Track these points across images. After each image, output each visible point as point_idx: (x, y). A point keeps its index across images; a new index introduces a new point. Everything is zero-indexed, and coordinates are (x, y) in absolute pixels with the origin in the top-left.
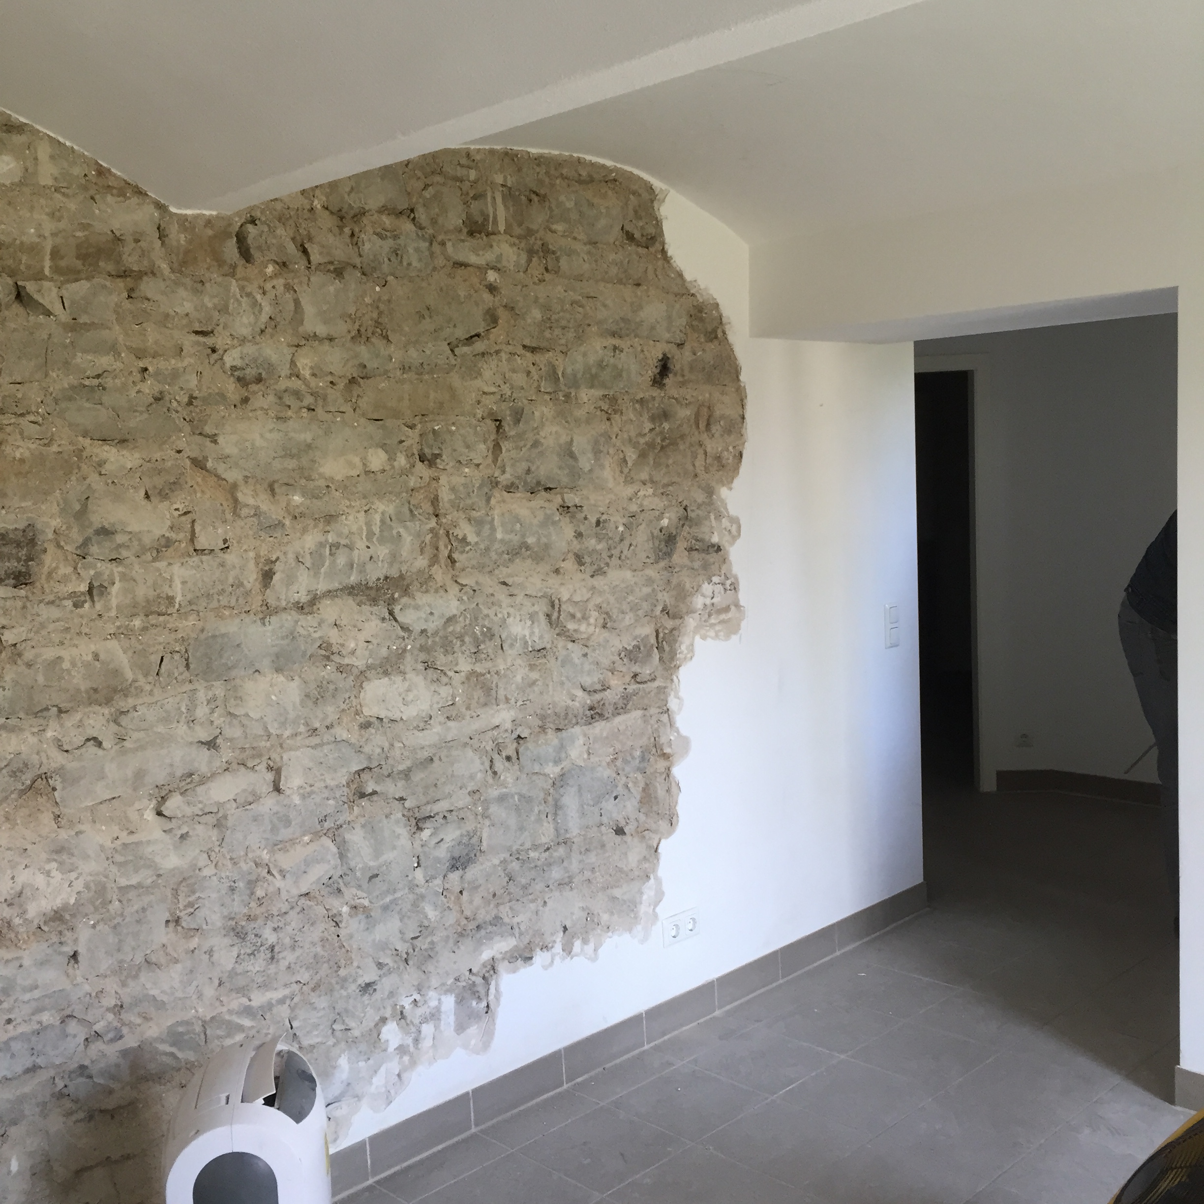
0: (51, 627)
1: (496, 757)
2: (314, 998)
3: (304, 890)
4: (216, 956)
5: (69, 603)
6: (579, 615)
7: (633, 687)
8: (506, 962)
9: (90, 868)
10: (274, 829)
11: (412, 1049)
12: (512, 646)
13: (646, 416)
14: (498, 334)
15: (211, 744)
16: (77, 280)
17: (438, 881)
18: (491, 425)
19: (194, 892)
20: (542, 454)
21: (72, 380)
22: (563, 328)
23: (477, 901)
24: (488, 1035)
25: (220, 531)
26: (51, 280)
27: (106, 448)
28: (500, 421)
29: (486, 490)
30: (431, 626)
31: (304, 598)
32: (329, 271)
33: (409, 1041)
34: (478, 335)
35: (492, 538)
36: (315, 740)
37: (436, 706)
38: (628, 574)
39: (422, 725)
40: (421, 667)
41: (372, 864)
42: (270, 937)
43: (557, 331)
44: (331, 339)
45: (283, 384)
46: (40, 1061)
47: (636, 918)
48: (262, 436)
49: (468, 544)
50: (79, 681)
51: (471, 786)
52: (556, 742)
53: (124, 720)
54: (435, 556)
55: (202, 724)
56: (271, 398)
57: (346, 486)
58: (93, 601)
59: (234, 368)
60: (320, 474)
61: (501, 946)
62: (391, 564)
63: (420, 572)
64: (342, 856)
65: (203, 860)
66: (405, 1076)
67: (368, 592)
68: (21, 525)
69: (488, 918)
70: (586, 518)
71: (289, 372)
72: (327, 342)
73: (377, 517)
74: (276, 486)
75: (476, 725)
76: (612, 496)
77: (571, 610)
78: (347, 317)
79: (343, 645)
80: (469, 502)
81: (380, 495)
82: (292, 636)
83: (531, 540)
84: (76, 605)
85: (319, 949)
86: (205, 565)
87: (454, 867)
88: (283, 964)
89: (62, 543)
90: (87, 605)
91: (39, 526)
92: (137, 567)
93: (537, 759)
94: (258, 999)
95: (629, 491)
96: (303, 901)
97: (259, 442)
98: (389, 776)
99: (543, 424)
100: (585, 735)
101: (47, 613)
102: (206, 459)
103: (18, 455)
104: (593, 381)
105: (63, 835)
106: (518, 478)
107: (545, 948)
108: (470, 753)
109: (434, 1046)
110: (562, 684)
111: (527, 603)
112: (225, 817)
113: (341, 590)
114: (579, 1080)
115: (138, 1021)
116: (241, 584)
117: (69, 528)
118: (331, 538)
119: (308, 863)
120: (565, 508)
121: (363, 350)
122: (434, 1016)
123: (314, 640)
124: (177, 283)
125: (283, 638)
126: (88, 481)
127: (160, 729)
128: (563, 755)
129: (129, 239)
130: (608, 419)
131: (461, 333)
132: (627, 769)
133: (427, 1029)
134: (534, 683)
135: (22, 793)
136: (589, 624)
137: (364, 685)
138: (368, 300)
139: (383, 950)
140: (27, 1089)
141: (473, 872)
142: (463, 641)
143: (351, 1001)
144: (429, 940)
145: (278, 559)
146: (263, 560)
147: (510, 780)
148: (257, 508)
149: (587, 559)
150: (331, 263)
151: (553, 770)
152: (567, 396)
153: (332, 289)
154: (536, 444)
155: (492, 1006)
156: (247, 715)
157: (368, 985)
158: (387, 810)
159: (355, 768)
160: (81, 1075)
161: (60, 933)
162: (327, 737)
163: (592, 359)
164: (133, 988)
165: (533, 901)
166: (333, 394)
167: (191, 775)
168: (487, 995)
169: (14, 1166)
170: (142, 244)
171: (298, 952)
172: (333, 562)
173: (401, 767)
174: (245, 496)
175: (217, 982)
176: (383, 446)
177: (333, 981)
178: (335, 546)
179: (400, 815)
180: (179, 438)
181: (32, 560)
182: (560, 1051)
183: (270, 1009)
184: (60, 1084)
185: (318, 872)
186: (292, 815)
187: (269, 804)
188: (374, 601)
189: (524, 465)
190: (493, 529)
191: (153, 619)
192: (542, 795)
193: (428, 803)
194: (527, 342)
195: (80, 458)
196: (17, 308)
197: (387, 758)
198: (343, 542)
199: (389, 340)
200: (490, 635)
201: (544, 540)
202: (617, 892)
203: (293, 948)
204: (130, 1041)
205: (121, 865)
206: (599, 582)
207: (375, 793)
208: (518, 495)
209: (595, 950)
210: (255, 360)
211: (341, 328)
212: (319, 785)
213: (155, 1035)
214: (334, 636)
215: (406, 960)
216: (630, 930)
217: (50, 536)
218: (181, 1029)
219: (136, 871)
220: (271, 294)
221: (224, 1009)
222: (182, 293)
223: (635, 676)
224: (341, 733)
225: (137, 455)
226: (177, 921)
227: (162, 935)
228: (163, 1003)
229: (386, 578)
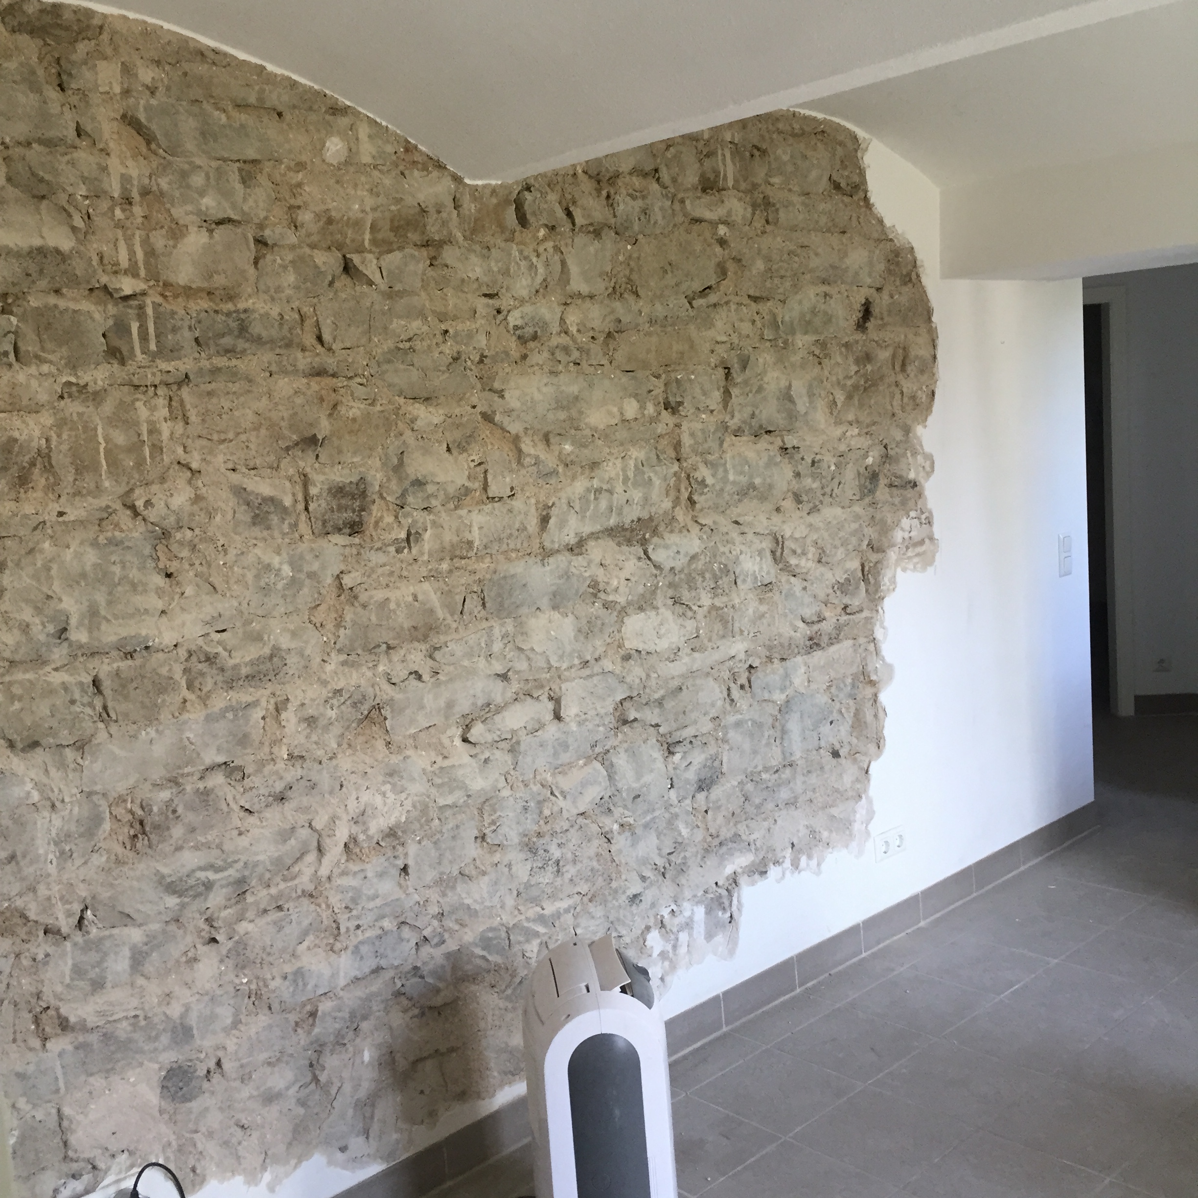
0: (380, 571)
1: (732, 685)
2: (591, 907)
3: (582, 810)
4: (514, 869)
5: (392, 549)
6: (799, 551)
7: (844, 618)
8: (746, 876)
9: (417, 788)
10: (556, 754)
11: (671, 955)
12: (744, 581)
13: (851, 360)
14: (727, 285)
15: (504, 677)
16: (390, 251)
17: (688, 801)
18: (721, 372)
19: (495, 811)
20: (765, 399)
21: (390, 344)
22: (782, 277)
23: (720, 820)
24: (733, 944)
25: (508, 480)
26: (370, 252)
27: (417, 405)
28: (728, 368)
29: (720, 435)
30: (678, 565)
31: (572, 540)
32: (589, 232)
33: (669, 948)
34: (709, 288)
35: (725, 480)
36: (587, 672)
37: (683, 639)
38: (838, 511)
39: (672, 656)
40: (670, 602)
41: (635, 785)
42: (556, 853)
43: (776, 281)
44: (591, 297)
45: (555, 341)
46: (383, 963)
47: (851, 835)
48: (539, 389)
49: (706, 486)
50: (402, 620)
51: (713, 713)
52: (781, 671)
53: (438, 655)
54: (678, 498)
55: (497, 659)
56: (546, 354)
57: (606, 435)
58: (410, 548)
59: (516, 328)
60: (586, 424)
61: (740, 861)
62: (643, 506)
63: (666, 513)
64: (610, 777)
65: (502, 783)
66: (668, 979)
67: (623, 533)
68: (355, 479)
69: (729, 835)
70: (803, 459)
71: (559, 329)
72: (588, 299)
73: (632, 463)
74: (551, 436)
75: (717, 656)
76: (825, 437)
77: (793, 547)
78: (603, 274)
79: (607, 583)
80: (706, 446)
81: (633, 442)
82: (567, 575)
83: (757, 481)
84: (398, 551)
85: (595, 864)
86: (497, 512)
87: (700, 789)
88: (567, 876)
89: (385, 495)
90: (406, 551)
91: (369, 478)
92: (443, 514)
93: (766, 687)
94: (550, 908)
95: (838, 432)
96: (581, 820)
97: (538, 396)
98: (647, 704)
99: (765, 372)
100: (806, 664)
101: (377, 558)
102: (494, 412)
103: (351, 416)
104: (807, 326)
105: (395, 759)
106: (744, 422)
107: (777, 863)
108: (711, 682)
109: (689, 952)
110: (786, 616)
111: (756, 540)
112: (518, 743)
113: (603, 532)
114: (809, 984)
115: (457, 927)
116: (525, 529)
117: (389, 480)
118: (596, 483)
119: (585, 784)
120: (784, 449)
121: (617, 305)
122: (688, 925)
123: (585, 579)
124: (469, 250)
125: (560, 577)
126: (404, 437)
127: (466, 663)
128: (788, 683)
129: (432, 210)
130: (820, 363)
131: (697, 286)
132: (841, 695)
133: (683, 937)
134: (762, 616)
135: (361, 722)
136: (808, 559)
137: (625, 619)
138: (621, 258)
139: (644, 864)
140: (374, 988)
141: (717, 792)
142: (703, 577)
143: (621, 911)
144: (682, 855)
145: (553, 504)
146: (541, 506)
147: (745, 707)
148: (537, 458)
149: (805, 498)
150: (591, 224)
151: (779, 697)
152: (786, 342)
153: (592, 249)
154: (760, 389)
155: (735, 915)
156: (532, 649)
157: (635, 896)
158: (644, 736)
159: (619, 698)
160: (415, 975)
161: (394, 847)
162: (597, 669)
163: (807, 305)
164: (451, 898)
165: (765, 820)
166: (596, 348)
167: (489, 705)
168: (731, 905)
169: (367, 1056)
170: (444, 215)
171: (579, 866)
172: (596, 506)
173: (657, 696)
174: (527, 446)
175: (515, 893)
176: (636, 396)
177: (606, 893)
178: (599, 491)
179: (654, 740)
180: (472, 394)
181: (364, 510)
182: (791, 958)
183: (559, 918)
184: (399, 984)
185: (593, 793)
186: (570, 740)
187: (552, 730)
188: (629, 542)
189: (749, 410)
190: (726, 471)
191: (458, 563)
192: (770, 721)
193: (678, 729)
194: (751, 293)
195: (397, 415)
196: (345, 280)
197: (645, 687)
198: (605, 487)
199: (638, 296)
200: (726, 571)
201: (768, 480)
202: (834, 811)
203: (574, 862)
204: (452, 946)
205: (439, 786)
206: (815, 519)
207: (635, 720)
208: (744, 438)
209: (819, 865)
210: (533, 318)
211: (600, 286)
212: (592, 713)
213: (471, 940)
214: (601, 575)
215: (664, 875)
216: (847, 846)
217: (377, 488)
218: (490, 935)
219: (451, 792)
220: (543, 258)
221: (523, 917)
222: (474, 259)
223: (845, 608)
224: (607, 664)
225: (441, 412)
226: (483, 837)
227: (473, 850)
228: (476, 911)
229: (639, 519)
